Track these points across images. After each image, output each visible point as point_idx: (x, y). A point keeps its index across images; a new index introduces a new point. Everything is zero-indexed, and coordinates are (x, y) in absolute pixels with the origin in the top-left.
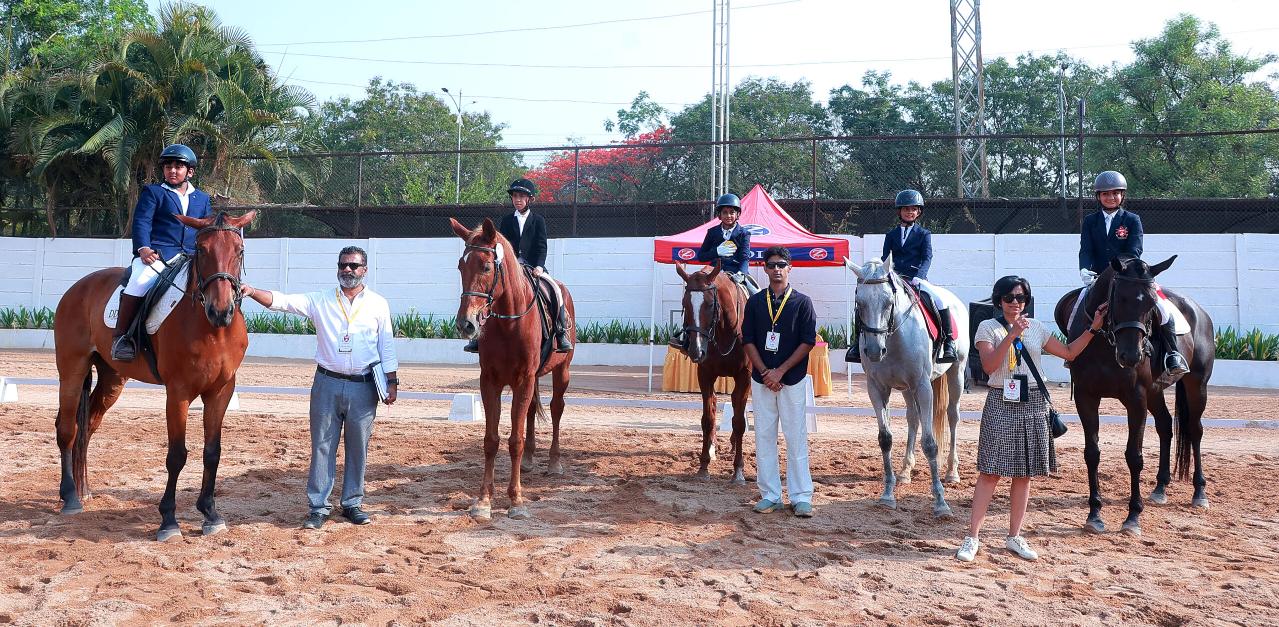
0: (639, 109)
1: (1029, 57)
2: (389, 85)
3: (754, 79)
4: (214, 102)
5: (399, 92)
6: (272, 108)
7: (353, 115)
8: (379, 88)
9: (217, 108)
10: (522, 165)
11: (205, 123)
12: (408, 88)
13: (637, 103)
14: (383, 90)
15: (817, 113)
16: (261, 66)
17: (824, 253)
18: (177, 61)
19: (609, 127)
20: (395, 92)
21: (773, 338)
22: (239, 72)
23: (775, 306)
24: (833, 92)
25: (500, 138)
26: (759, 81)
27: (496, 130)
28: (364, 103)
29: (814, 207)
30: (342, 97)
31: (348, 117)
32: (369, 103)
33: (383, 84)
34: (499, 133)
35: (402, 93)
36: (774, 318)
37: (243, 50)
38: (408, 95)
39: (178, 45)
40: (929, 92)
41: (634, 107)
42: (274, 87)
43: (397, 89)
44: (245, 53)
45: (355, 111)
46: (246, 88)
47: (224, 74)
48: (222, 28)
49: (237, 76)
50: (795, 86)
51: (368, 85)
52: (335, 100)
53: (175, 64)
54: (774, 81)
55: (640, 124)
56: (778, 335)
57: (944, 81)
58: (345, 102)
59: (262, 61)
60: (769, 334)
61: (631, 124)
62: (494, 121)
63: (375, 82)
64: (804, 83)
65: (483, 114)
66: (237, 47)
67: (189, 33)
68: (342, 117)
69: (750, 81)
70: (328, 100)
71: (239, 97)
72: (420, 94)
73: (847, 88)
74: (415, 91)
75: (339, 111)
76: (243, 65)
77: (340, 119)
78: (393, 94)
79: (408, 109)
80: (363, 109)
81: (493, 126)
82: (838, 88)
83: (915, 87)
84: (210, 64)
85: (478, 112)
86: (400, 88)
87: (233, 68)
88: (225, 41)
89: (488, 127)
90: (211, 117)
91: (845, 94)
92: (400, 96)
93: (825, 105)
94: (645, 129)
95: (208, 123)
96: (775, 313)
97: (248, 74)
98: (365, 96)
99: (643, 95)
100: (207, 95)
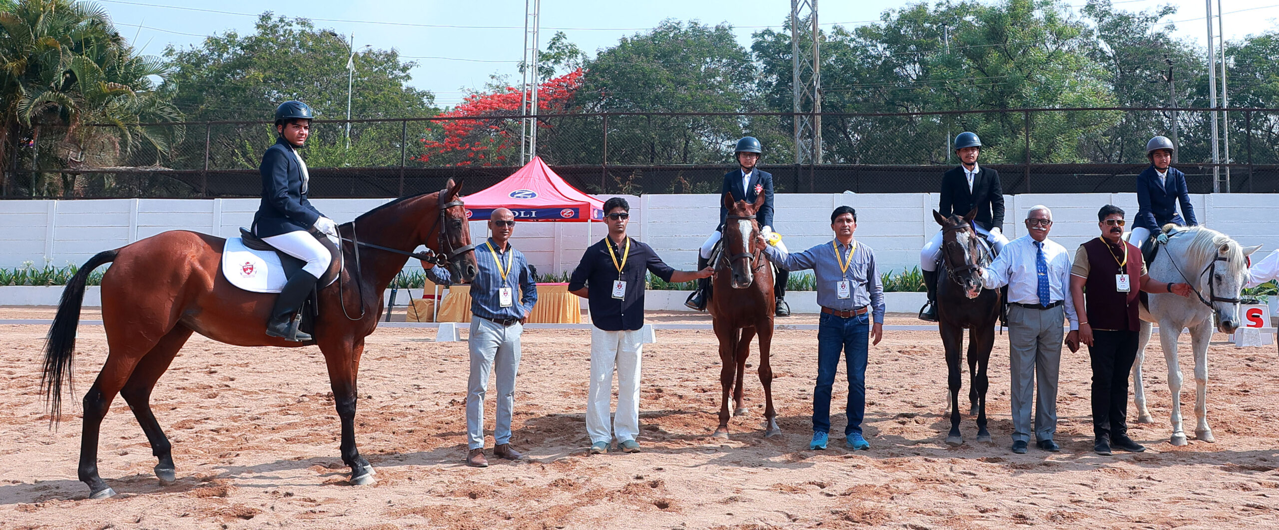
0: (556, 50)
1: (947, 4)
2: (281, 20)
3: (673, 22)
4: (68, 75)
5: (293, 28)
6: (125, 81)
7: (240, 52)
8: (270, 23)
9: (71, 79)
10: (432, 107)
11: (58, 95)
12: (303, 23)
13: (554, 43)
14: (275, 26)
15: (739, 57)
16: (116, 38)
17: (572, 212)
18: (33, 37)
19: (522, 68)
20: (287, 27)
21: (619, 286)
22: (94, 46)
23: (619, 256)
24: (755, 35)
25: (408, 77)
26: (678, 24)
27: (404, 69)
28: (254, 39)
29: (604, 172)
30: (229, 32)
31: (235, 53)
32: (258, 41)
33: (275, 19)
34: (408, 72)
35: (297, 29)
36: (620, 268)
37: (98, 23)
38: (303, 32)
39: (34, 22)
40: (853, 36)
41: (550, 48)
42: (127, 59)
43: (290, 25)
44: (100, 26)
45: (242, 48)
46: (100, 61)
47: (77, 49)
48: (78, 3)
49: (92, 51)
50: (717, 28)
51: (257, 20)
52: (220, 35)
53: (30, 39)
54: (696, 24)
55: (556, 66)
56: (624, 284)
57: (869, 25)
58: (231, 37)
59: (116, 34)
60: (616, 283)
61: (546, 66)
62: (402, 61)
63: (266, 17)
64: (726, 25)
65: (389, 52)
66: (93, 21)
67: (44, 12)
68: (228, 53)
69: (669, 25)
70: (211, 35)
71: (93, 71)
72: (316, 30)
73: (769, 32)
74: (311, 27)
75: (225, 47)
76: (97, 39)
77: (225, 55)
78: (286, 30)
79: (302, 45)
80: (252, 45)
81: (401, 65)
82: (759, 31)
83: (839, 31)
84: (64, 41)
85: (384, 50)
86: (294, 24)
87: (88, 42)
88: (81, 15)
89: (395, 66)
90: (66, 88)
91: (769, 39)
92: (295, 32)
93: (749, 50)
94: (561, 71)
95: (62, 95)
96: (620, 263)
97: (102, 48)
98: (255, 32)
99: (559, 36)
100: (61, 69)
